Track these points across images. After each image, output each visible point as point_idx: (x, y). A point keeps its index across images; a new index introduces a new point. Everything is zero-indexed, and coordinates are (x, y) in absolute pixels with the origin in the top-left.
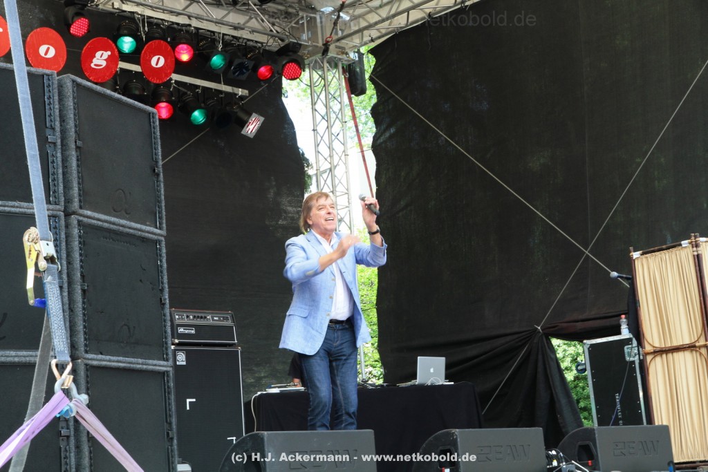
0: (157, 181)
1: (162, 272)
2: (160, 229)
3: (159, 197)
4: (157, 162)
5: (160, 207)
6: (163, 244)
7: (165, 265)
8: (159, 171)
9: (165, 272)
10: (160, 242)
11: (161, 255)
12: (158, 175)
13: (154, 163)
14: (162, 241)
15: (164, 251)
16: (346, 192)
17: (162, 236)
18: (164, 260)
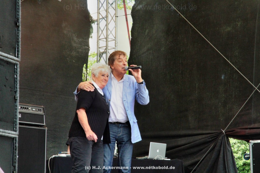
0: (18, 30)
1: (16, 82)
2: (18, 57)
3: (18, 39)
4: (18, 19)
5: (18, 45)
6: (18, 66)
7: (18, 78)
8: (19, 25)
9: (18, 82)
10: (17, 64)
11: (16, 72)
12: (18, 27)
13: (16, 20)
14: (18, 64)
15: (19, 70)
16: (114, 39)
17: (18, 61)
18: (18, 75)
